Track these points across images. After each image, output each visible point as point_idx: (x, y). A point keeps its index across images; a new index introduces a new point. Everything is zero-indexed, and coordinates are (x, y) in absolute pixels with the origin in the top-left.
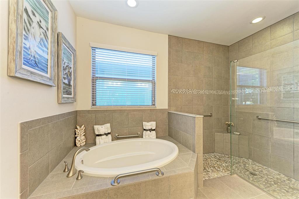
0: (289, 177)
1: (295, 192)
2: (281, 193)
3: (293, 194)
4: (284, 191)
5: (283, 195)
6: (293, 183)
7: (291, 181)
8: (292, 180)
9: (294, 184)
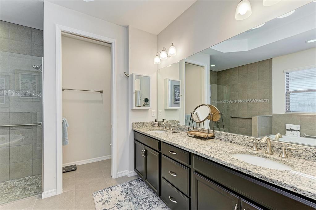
0: (5, 181)
1: (14, 189)
2: (3, 199)
3: (13, 192)
4: (5, 195)
5: (6, 199)
6: (9, 184)
7: (7, 184)
8: (8, 182)
9: (11, 184)
